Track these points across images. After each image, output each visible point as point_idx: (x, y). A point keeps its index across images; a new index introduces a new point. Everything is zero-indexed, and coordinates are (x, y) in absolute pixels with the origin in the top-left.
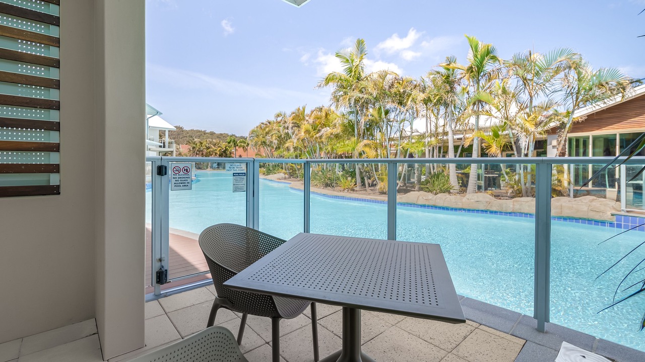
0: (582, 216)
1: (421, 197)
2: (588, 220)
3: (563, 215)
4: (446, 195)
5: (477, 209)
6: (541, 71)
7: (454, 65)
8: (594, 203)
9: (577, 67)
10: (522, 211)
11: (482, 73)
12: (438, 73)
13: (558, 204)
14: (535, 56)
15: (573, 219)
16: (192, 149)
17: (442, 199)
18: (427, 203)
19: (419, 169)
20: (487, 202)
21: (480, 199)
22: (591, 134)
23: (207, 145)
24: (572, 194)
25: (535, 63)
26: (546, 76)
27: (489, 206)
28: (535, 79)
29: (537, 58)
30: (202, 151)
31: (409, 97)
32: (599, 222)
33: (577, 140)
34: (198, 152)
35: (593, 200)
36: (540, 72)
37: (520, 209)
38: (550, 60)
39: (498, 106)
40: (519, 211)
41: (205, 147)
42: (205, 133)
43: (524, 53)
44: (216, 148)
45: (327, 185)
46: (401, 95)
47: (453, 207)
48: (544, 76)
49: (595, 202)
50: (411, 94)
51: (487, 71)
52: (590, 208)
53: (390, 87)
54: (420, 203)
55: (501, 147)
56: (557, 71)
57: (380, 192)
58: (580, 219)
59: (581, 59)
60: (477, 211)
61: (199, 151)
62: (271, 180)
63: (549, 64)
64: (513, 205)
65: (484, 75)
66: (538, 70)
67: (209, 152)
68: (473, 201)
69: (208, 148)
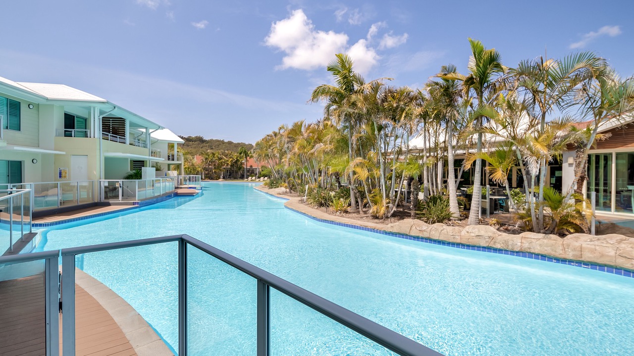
0: (608, 263)
1: (414, 227)
2: (616, 268)
3: (583, 259)
4: (442, 226)
5: (478, 245)
6: (555, 81)
7: (454, 75)
8: (623, 245)
9: (600, 75)
10: (532, 251)
11: (486, 84)
12: (437, 84)
13: (577, 244)
14: (548, 63)
15: (596, 265)
16: (204, 160)
17: (439, 230)
18: (421, 235)
19: (415, 193)
20: (489, 237)
21: (482, 233)
22: (614, 151)
23: (219, 156)
24: (593, 229)
25: (547, 71)
26: (561, 87)
27: (492, 243)
28: (548, 91)
29: (550, 66)
30: (214, 162)
31: (403, 112)
32: (630, 272)
33: (598, 157)
34: (210, 163)
35: (622, 240)
36: (554, 83)
37: (529, 248)
38: (565, 67)
39: (503, 122)
40: (529, 251)
41: (217, 158)
42: (223, 142)
43: (534, 60)
44: (227, 159)
45: (321, 205)
46: (395, 110)
47: (450, 241)
48: (558, 88)
49: (624, 243)
50: (404, 109)
51: (491, 81)
52: (618, 253)
53: (383, 101)
54: (413, 234)
55: (507, 171)
56: (575, 82)
57: (372, 216)
58: (605, 265)
59: (605, 65)
60: (477, 247)
61: (212, 162)
62: (272, 195)
63: (565, 71)
64: (521, 243)
65: (488, 87)
66: (551, 80)
67: (221, 163)
68: (473, 235)
69: (220, 159)
